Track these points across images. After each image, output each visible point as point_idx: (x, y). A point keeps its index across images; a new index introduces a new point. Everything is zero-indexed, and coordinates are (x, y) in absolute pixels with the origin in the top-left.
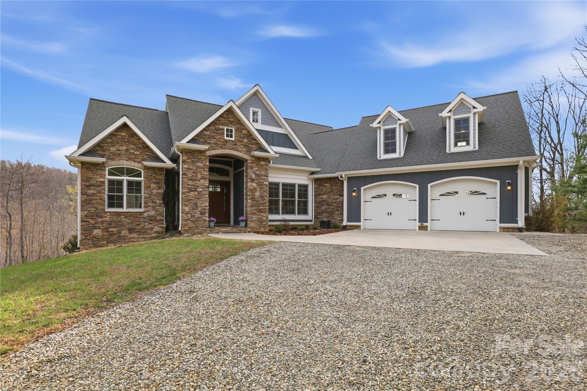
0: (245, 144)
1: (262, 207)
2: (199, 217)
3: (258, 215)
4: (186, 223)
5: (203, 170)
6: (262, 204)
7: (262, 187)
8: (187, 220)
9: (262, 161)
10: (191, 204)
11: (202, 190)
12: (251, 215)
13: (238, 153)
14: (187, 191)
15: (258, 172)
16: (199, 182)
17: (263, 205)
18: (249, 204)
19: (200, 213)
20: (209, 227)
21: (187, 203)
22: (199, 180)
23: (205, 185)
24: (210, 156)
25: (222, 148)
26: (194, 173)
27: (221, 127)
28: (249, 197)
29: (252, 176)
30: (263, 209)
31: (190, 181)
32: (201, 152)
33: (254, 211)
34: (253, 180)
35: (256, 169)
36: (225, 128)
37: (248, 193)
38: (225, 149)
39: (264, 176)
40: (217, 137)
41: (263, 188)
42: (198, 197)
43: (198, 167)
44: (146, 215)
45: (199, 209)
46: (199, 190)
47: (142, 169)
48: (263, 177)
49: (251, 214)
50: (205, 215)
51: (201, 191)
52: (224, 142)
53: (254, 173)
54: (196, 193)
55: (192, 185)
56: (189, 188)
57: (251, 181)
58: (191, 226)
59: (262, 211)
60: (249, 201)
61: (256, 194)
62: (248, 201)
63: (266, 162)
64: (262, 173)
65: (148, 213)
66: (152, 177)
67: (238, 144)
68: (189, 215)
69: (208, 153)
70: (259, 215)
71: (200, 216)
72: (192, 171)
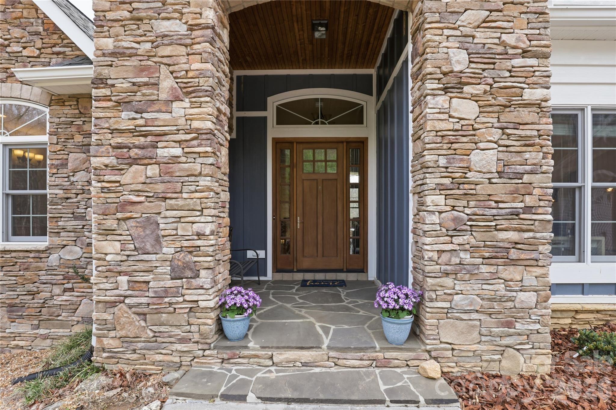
1: (513, 236)
2: (166, 291)
3: (486, 281)
4: (109, 317)
5: (183, 50)
7: (508, 116)
8: (113, 304)
10: (131, 223)
11: (178, 151)
12: (448, 281)
14: (111, 161)
16: (167, 116)
17: (515, 223)
18: (435, 218)
19: (173, 270)
21: (111, 223)
22: (167, 106)
23: (196, 124)
26: (142, 70)
28: (431, 181)
29: (448, 60)
31: (124, 115)
33: (466, 257)
34: (454, 85)
37: (429, 158)
39: (525, 53)
41: (516, 127)
42: (160, 188)
43: (161, 41)
44: (53, 259)
45: (168, 250)
46: (163, 153)
47: (44, 105)
48: (518, 62)
49: (447, 274)
50: (195, 282)
51: (175, 159)
53: (465, 43)
54: (153, 171)
56: (119, 147)
57: (446, 90)
58: (131, 331)
59: (514, 254)
60: (436, 201)
61: (476, 157)
62: (429, 200)
65: (62, 253)
66: (74, 129)
68: (123, 279)
70: (495, 276)
71: (169, 283)
72: (134, 62)
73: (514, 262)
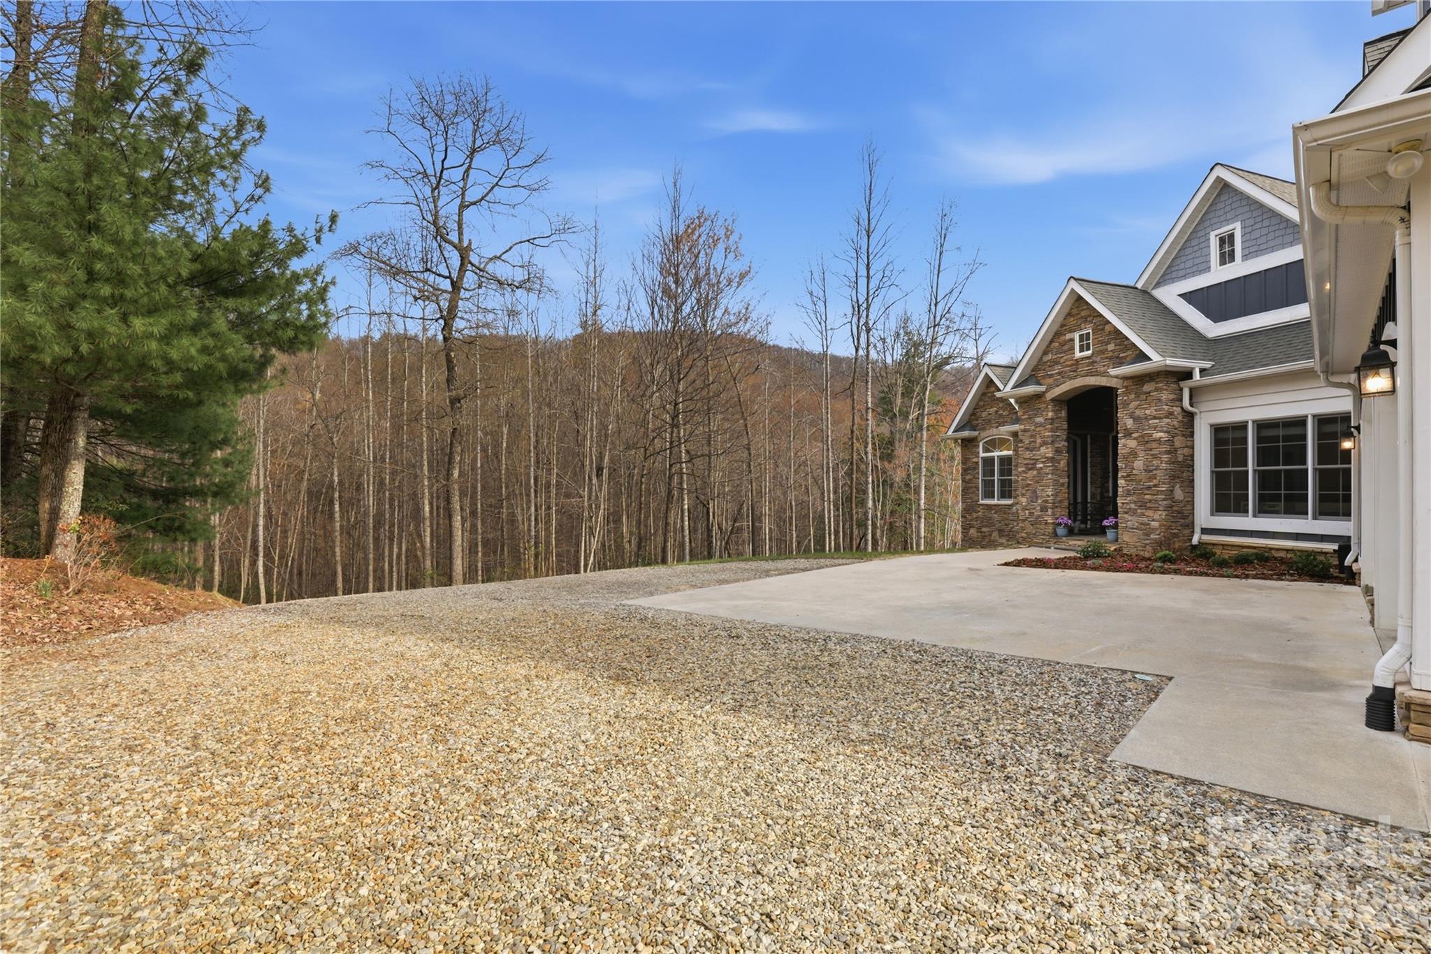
0: (1111, 354)
1: (1149, 497)
2: (1039, 516)
3: (1139, 516)
4: (1023, 525)
5: (1043, 428)
6: (1149, 487)
7: (1148, 446)
8: (1024, 521)
9: (1148, 382)
10: (1029, 492)
11: (1042, 465)
12: (1126, 516)
13: (1098, 378)
14: (1024, 469)
15: (1138, 412)
16: (1038, 453)
17: (1150, 492)
18: (1121, 490)
19: (1041, 508)
20: (1055, 534)
21: (1024, 491)
22: (1039, 449)
23: (1047, 455)
24: (1053, 400)
25: (1071, 379)
26: (1032, 436)
27: (1068, 336)
28: (1120, 474)
29: (1126, 423)
30: (1150, 501)
31: (1027, 452)
32: (1039, 396)
33: (1133, 506)
34: (1128, 434)
35: (1133, 404)
36: (1076, 336)
37: (1120, 465)
38: (1075, 377)
39: (1155, 418)
40: (1062, 361)
41: (1151, 450)
42: (1037, 478)
43: (1037, 425)
45: (1040, 501)
46: (1038, 466)
48: (1151, 421)
49: (1125, 513)
50: (1047, 513)
51: (1041, 468)
52: (1072, 365)
53: (1132, 416)
54: (1035, 472)
55: (1029, 459)
56: (1026, 464)
57: (1125, 436)
58: (1029, 530)
59: (1148, 505)
60: (1121, 482)
61: (1136, 464)
62: (1119, 482)
63: (1157, 383)
64: (1148, 412)
67: (1098, 359)
68: (1027, 512)
69: (1049, 396)
70: (1143, 514)
71: (1040, 513)
72: (1029, 433)
73: (1150, 508)
